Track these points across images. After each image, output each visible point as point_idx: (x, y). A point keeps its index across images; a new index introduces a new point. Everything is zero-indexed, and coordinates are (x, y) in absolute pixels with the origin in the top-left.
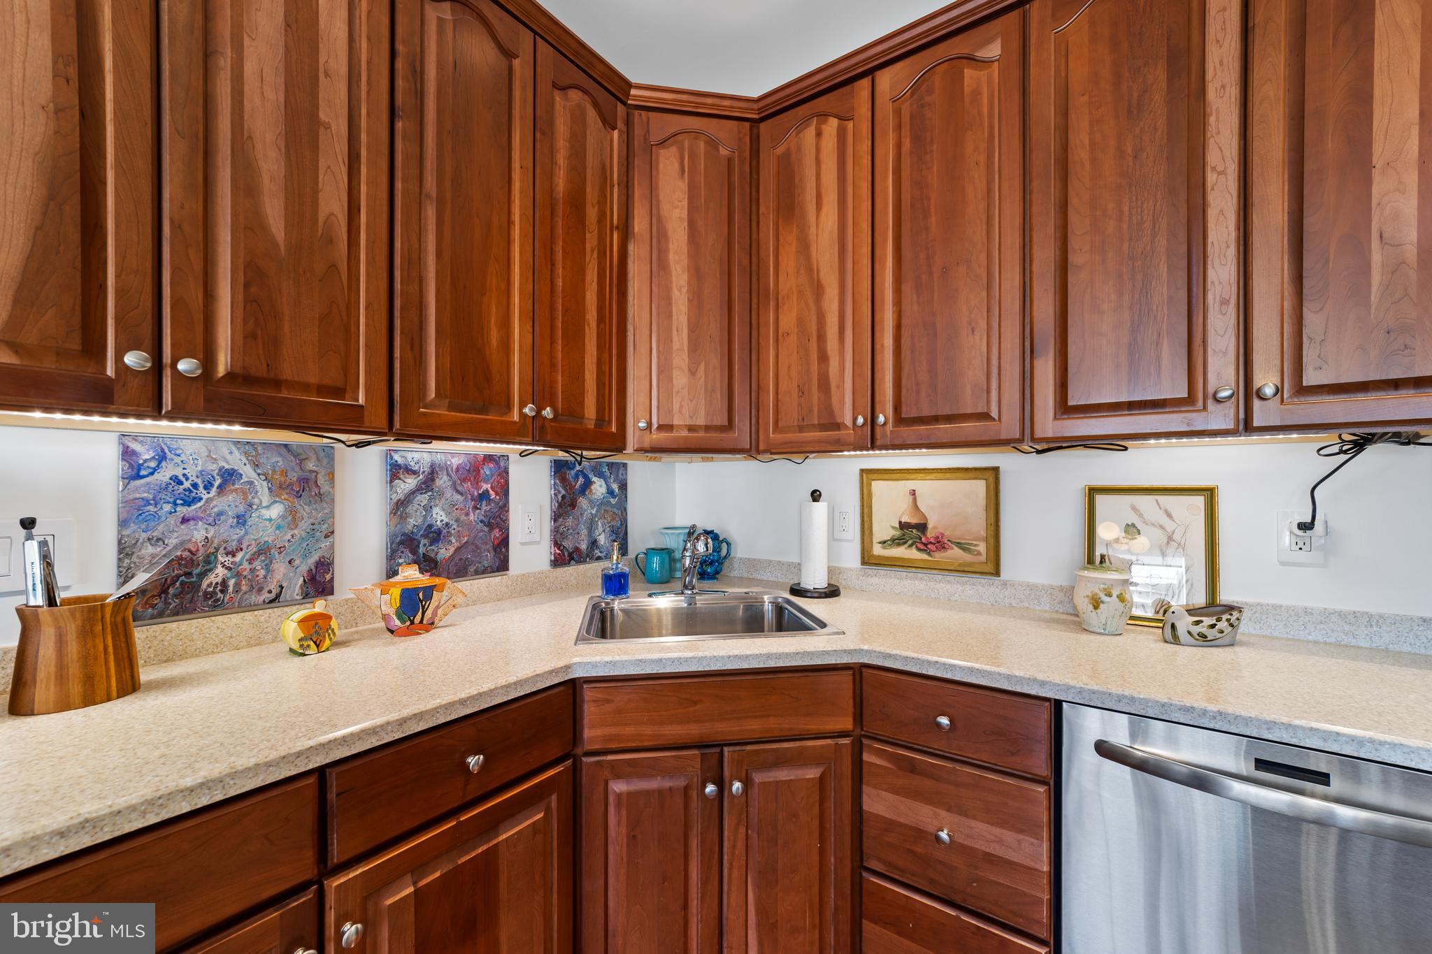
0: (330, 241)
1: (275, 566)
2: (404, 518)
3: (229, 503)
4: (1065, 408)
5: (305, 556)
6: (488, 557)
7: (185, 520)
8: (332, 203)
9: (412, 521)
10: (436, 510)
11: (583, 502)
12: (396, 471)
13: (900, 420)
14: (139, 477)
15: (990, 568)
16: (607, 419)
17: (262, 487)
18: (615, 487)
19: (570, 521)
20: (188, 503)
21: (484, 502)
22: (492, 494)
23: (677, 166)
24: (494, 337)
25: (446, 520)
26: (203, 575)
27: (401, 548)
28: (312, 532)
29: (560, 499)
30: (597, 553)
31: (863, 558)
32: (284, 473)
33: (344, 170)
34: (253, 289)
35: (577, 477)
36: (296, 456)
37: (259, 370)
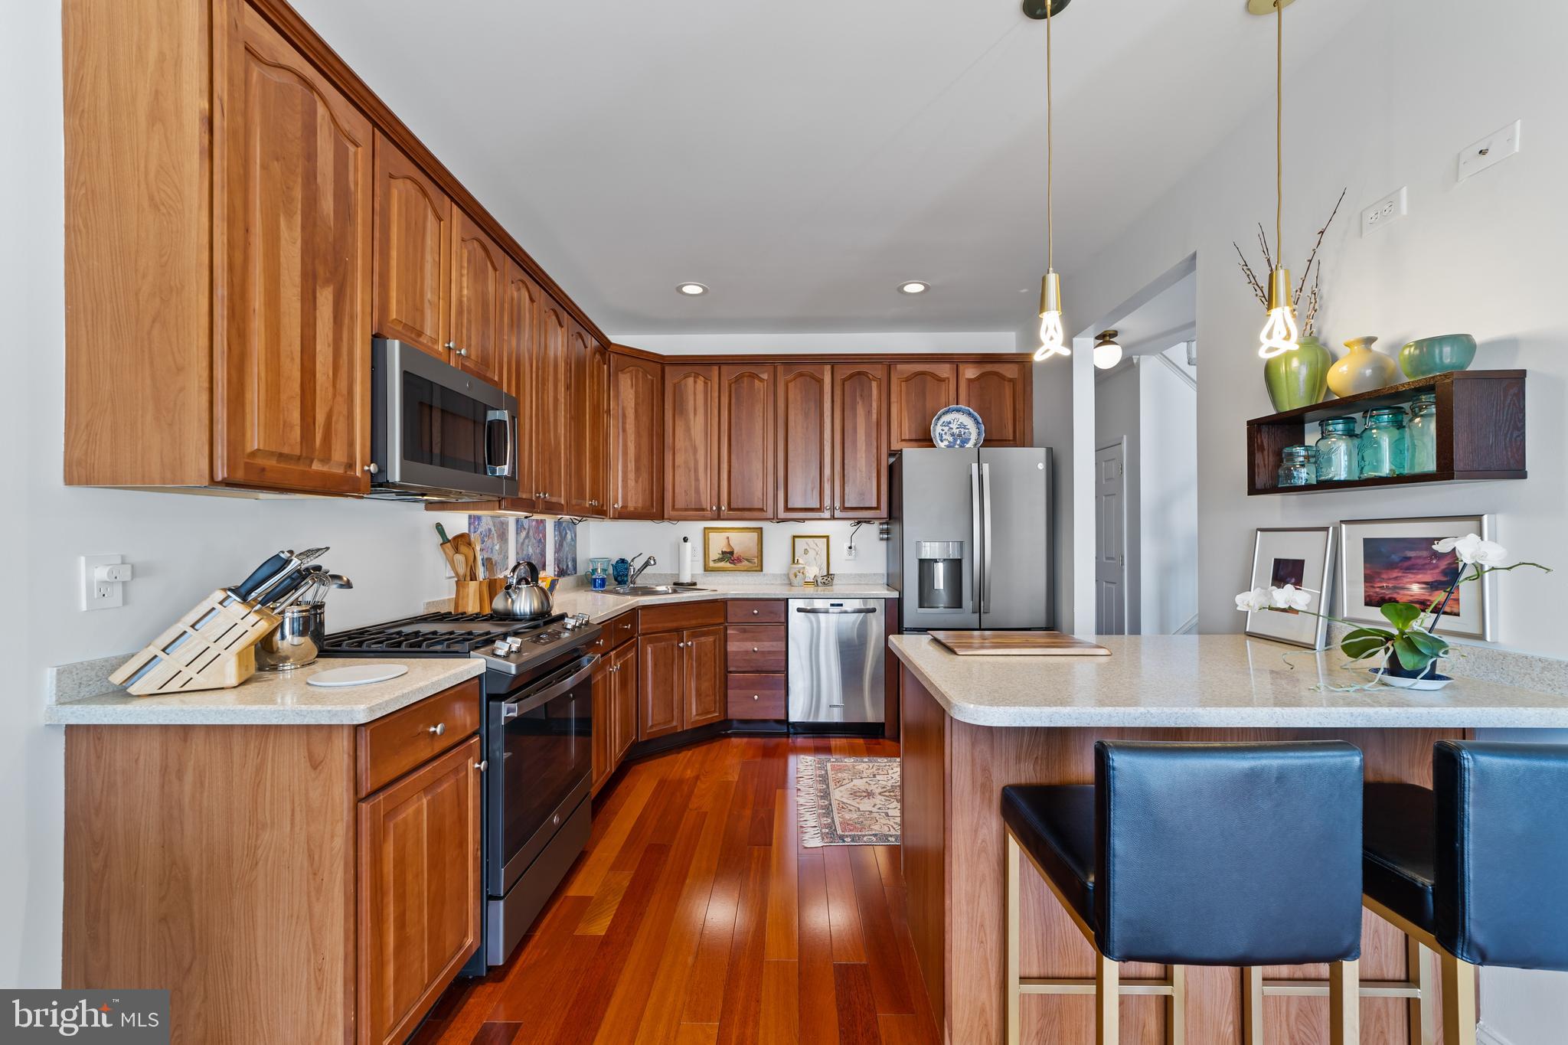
4: (787, 509)
9: (524, 552)
10: (529, 547)
11: (564, 543)
12: (521, 527)
13: (730, 509)
15: (759, 568)
18: (573, 536)
19: (561, 554)
21: (540, 543)
22: (542, 540)
23: (629, 380)
25: (531, 552)
28: (504, 556)
29: (559, 542)
30: (568, 572)
31: (705, 568)
35: (563, 530)
36: (502, 520)
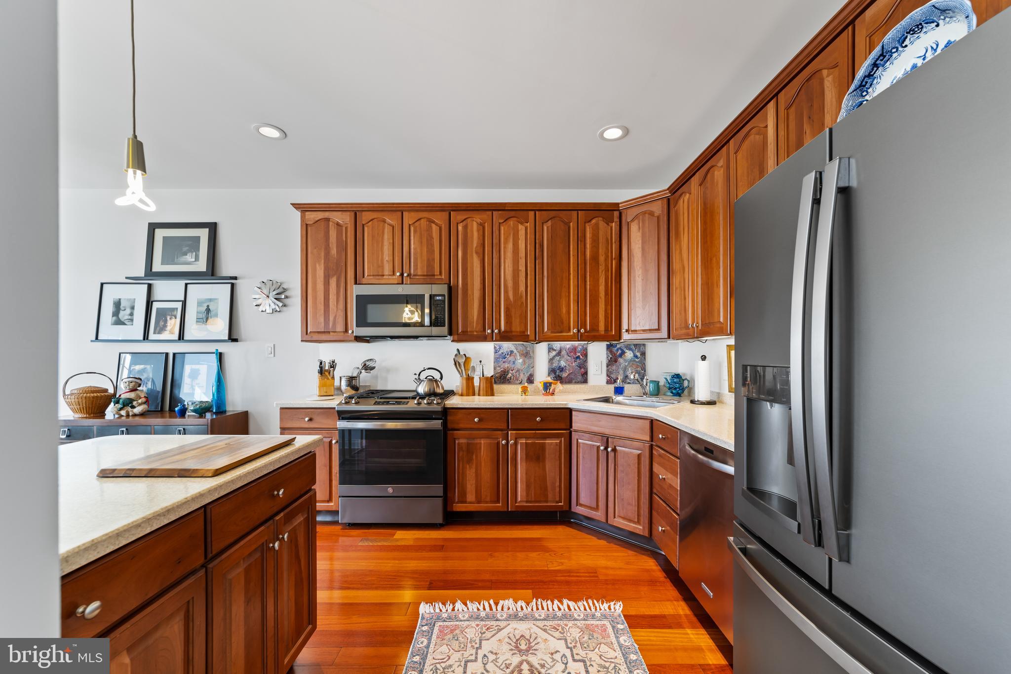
0: (521, 297)
1: (521, 374)
2: (552, 364)
3: (511, 359)
5: (527, 373)
6: (580, 378)
7: (504, 362)
8: (522, 288)
9: (554, 365)
10: (562, 362)
11: (621, 360)
12: (550, 349)
13: (702, 325)
14: (497, 353)
16: (610, 329)
17: (518, 354)
18: (638, 354)
19: (614, 367)
20: (504, 358)
21: (578, 360)
22: (581, 357)
23: (637, 227)
24: (564, 310)
25: (565, 365)
26: (507, 375)
27: (551, 372)
28: (529, 366)
29: (609, 359)
30: (628, 381)
31: (729, 388)
32: (523, 351)
33: (524, 279)
34: (507, 313)
35: (618, 350)
36: (525, 346)
37: (508, 330)
